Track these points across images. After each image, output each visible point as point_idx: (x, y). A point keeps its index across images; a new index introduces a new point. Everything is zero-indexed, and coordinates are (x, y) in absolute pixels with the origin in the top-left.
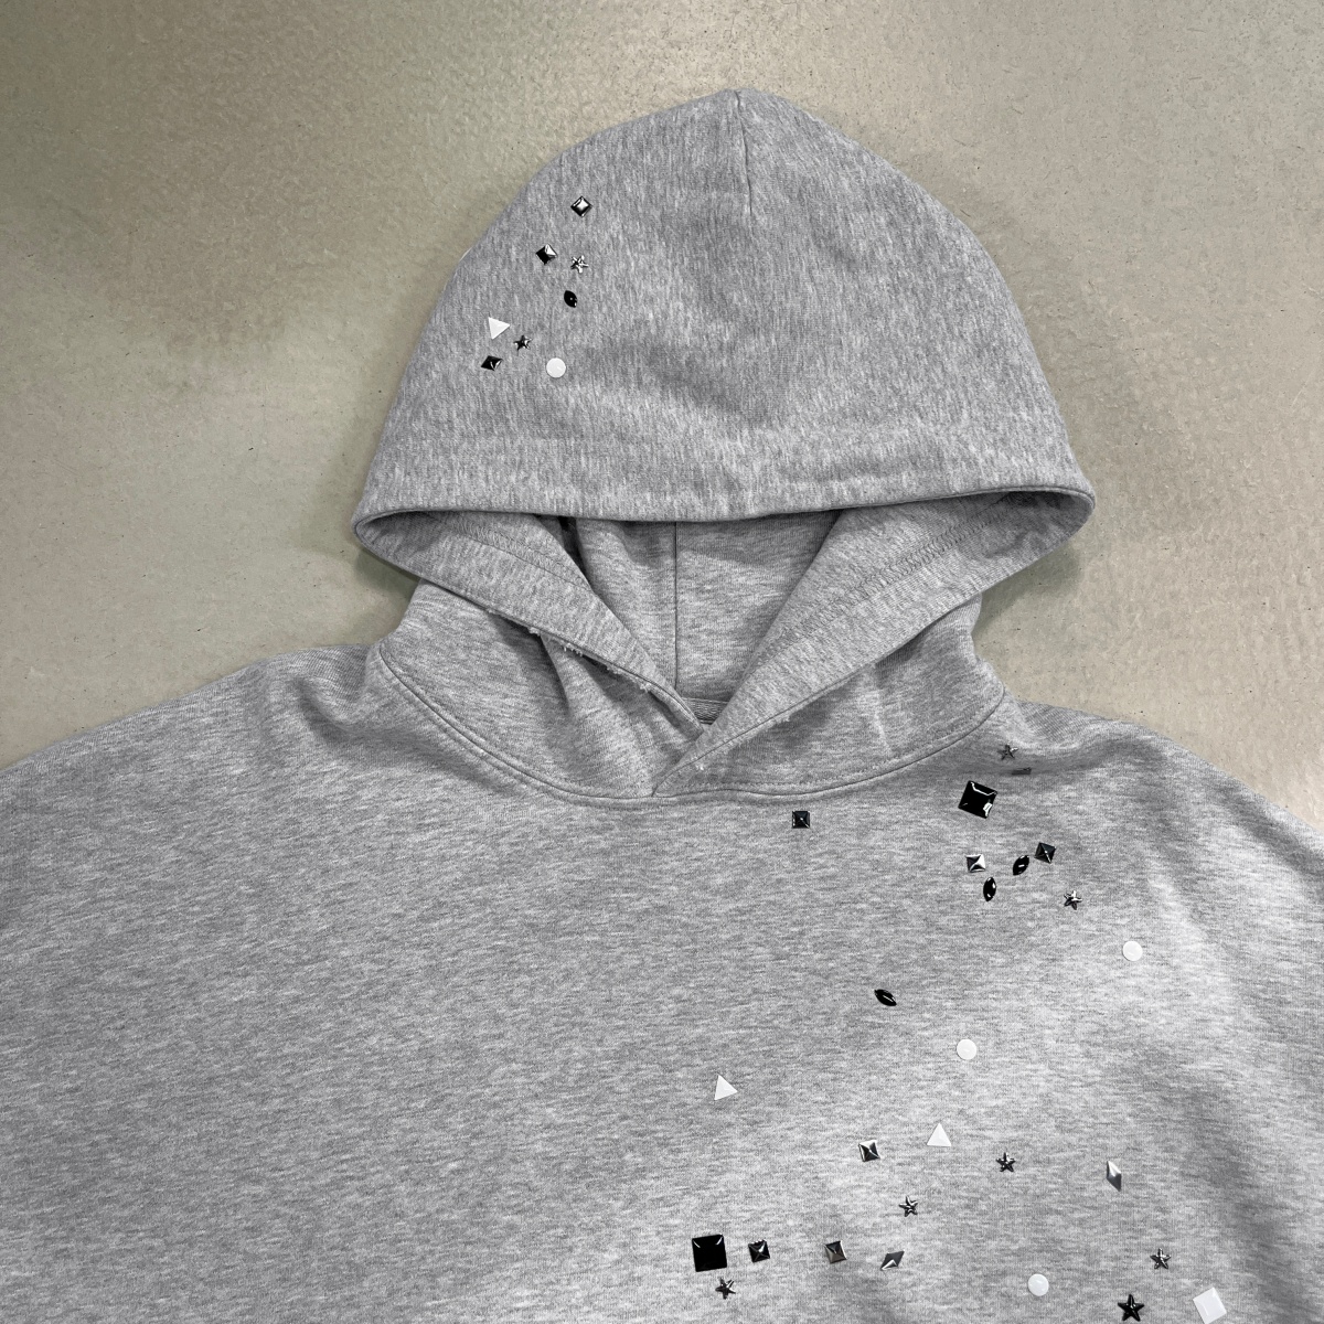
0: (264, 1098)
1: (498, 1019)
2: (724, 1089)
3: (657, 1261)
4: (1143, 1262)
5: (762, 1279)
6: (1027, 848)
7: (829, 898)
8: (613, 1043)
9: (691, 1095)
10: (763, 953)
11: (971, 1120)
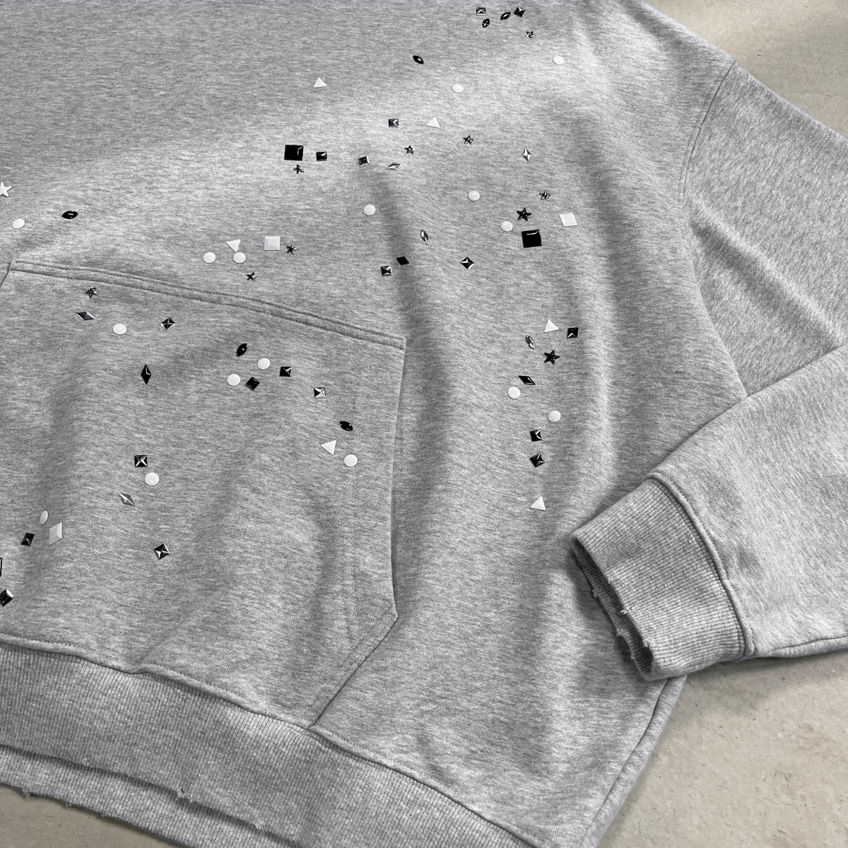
0: (67, 46)
1: (203, 34)
2: (320, 83)
3: (264, 152)
4: (534, 196)
5: (320, 169)
6: (511, 9)
7: (398, 13)
8: (264, 55)
9: (301, 84)
10: (355, 31)
11: (453, 118)
